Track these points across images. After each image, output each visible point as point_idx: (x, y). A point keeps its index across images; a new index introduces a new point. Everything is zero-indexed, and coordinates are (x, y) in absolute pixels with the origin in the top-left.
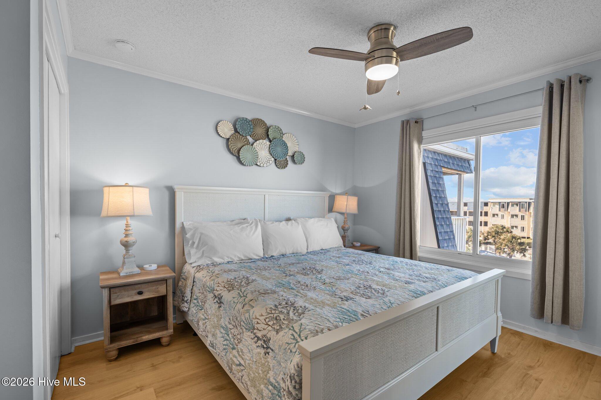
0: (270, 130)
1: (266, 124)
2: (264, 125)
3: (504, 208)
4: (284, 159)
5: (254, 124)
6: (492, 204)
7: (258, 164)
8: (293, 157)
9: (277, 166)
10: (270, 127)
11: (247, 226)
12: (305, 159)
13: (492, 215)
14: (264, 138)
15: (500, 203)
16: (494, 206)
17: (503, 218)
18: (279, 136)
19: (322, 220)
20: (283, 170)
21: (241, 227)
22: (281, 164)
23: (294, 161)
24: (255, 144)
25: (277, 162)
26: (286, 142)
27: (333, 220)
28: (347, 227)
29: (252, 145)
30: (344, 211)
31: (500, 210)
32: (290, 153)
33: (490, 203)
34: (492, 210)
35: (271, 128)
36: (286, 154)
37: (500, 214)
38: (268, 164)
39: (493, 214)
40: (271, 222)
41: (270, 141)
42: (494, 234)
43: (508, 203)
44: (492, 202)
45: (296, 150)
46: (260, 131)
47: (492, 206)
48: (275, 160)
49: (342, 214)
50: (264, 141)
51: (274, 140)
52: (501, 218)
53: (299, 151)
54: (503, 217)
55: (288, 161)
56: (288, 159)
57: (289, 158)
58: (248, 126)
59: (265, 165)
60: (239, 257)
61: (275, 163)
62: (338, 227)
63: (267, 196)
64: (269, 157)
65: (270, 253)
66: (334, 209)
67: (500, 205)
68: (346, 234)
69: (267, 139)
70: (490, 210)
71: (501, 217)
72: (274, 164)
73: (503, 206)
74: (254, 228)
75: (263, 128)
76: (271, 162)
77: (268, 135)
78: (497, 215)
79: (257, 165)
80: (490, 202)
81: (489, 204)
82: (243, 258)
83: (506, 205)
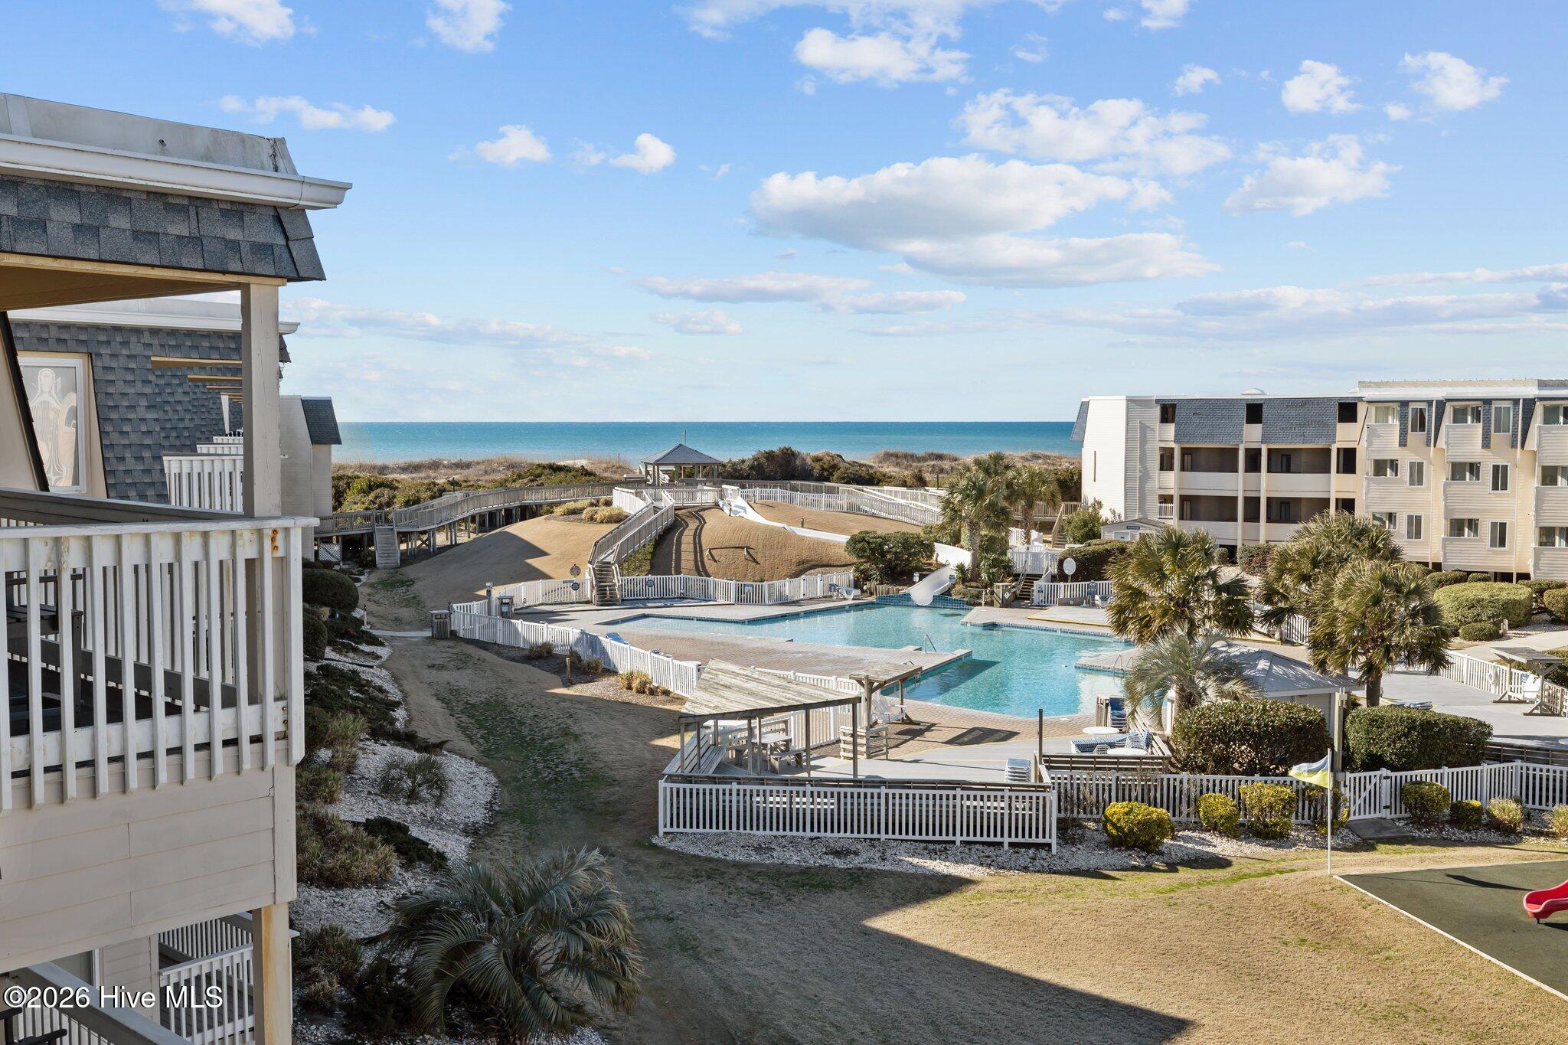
3: (1422, 428)
6: (1373, 409)
13: (1371, 469)
15: (1404, 404)
17: (1420, 482)
31: (1403, 443)
42: (1306, 567)
43: (1441, 405)
44: (1369, 402)
47: (1371, 421)
52: (1412, 483)
54: (1417, 474)
67: (1403, 418)
70: (1364, 443)
71: (1411, 475)
73: (1421, 423)
78: (1394, 465)
80: (1360, 399)
81: (1361, 410)
83: (1430, 416)
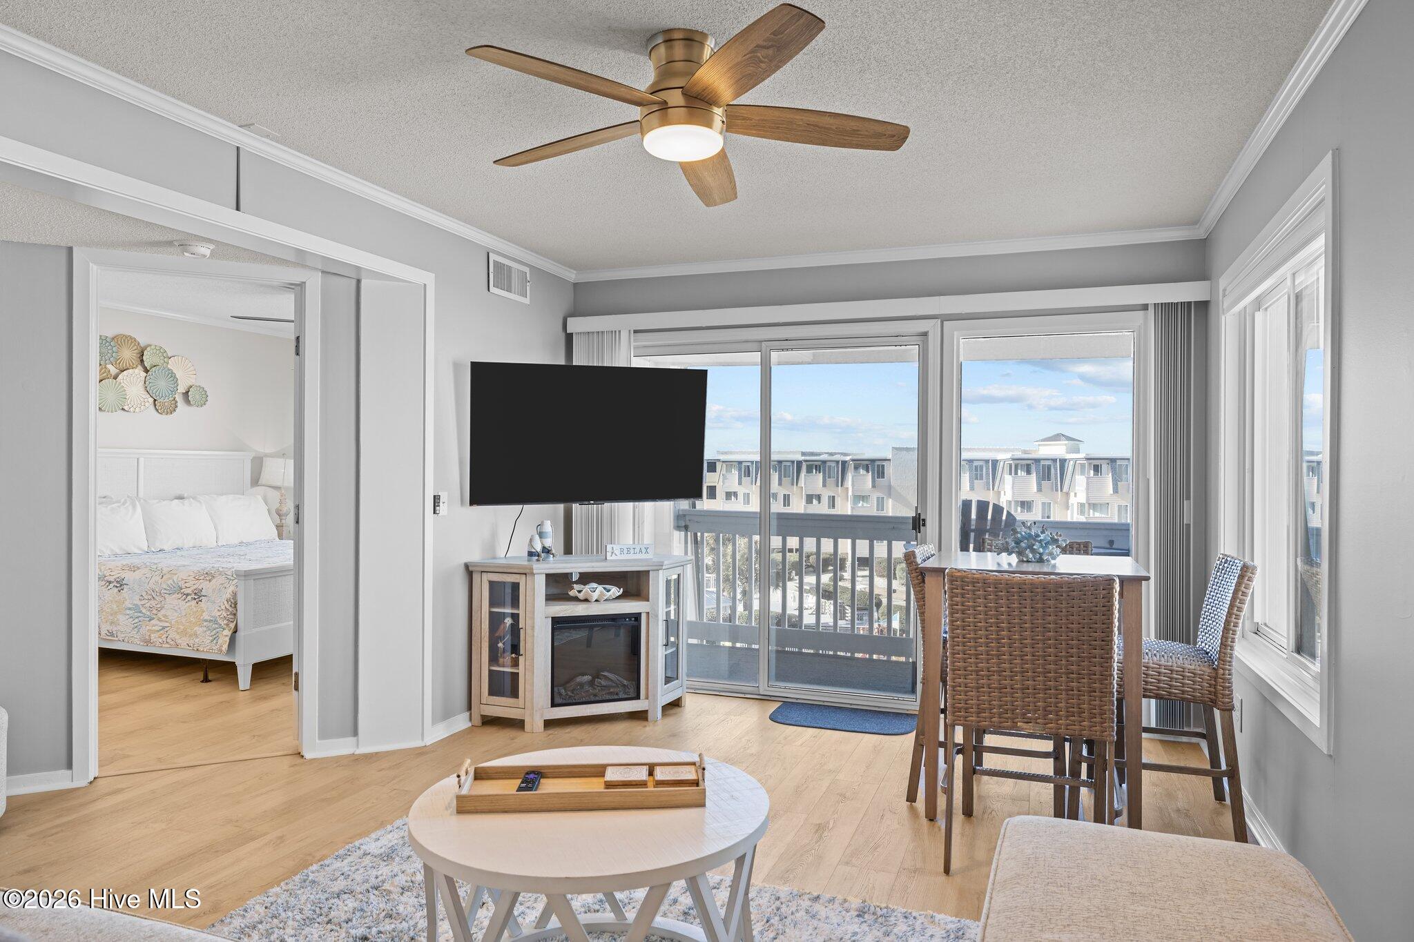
0: (145, 353)
1: (139, 344)
2: (135, 345)
4: (171, 399)
5: (119, 345)
7: (126, 408)
8: (186, 394)
9: (157, 410)
10: (145, 348)
11: (119, 507)
12: (209, 398)
14: (135, 366)
16: (729, 470)
18: (162, 361)
19: (240, 498)
20: (169, 416)
21: (109, 507)
22: (163, 406)
23: (187, 401)
24: (120, 377)
25: (159, 404)
26: (175, 371)
27: (260, 498)
28: (285, 510)
29: (115, 378)
30: (279, 484)
32: (181, 389)
33: (721, 463)
34: (724, 483)
35: (148, 349)
36: (175, 390)
37: (741, 491)
38: (142, 407)
39: (727, 493)
40: (157, 501)
41: (147, 371)
45: (191, 384)
46: (128, 354)
48: (155, 400)
49: (277, 488)
50: (137, 371)
51: (154, 369)
53: (198, 384)
55: (176, 402)
56: (177, 399)
57: (179, 398)
58: (109, 347)
59: (137, 410)
60: (112, 550)
61: (155, 405)
62: (269, 511)
63: (141, 460)
64: (144, 397)
65: (159, 546)
66: (263, 480)
68: (283, 521)
69: (140, 367)
72: (152, 407)
74: (130, 508)
75: (134, 348)
76: (147, 404)
77: (142, 361)
79: (123, 409)
82: (118, 551)
